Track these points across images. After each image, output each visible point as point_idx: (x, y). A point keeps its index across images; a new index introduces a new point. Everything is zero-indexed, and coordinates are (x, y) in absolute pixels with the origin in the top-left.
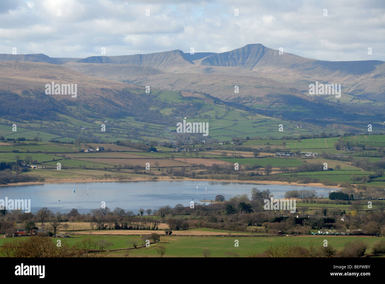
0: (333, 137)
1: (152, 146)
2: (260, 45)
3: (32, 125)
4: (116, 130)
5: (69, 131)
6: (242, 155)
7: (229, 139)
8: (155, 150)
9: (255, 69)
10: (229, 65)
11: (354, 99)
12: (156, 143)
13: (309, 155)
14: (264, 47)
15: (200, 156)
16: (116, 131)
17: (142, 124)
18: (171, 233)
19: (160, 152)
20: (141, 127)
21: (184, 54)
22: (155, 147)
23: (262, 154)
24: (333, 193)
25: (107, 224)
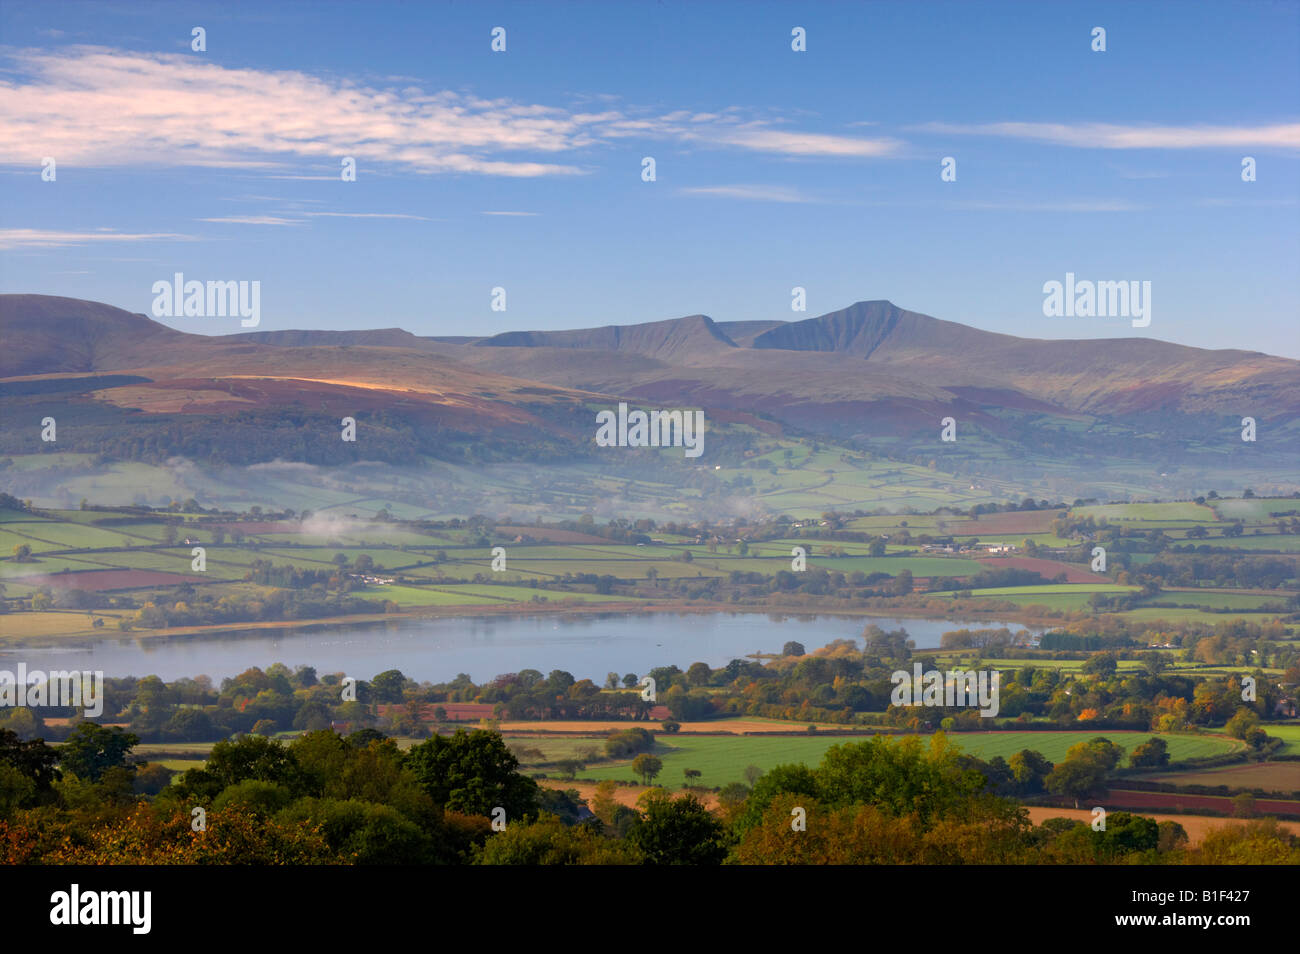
0: (1050, 508)
1: (640, 531)
2: (886, 303)
3: (376, 487)
4: (561, 495)
5: (455, 498)
6: (846, 551)
7: (817, 516)
8: (647, 542)
9: (875, 359)
10: (817, 349)
11: (1096, 423)
12: (650, 525)
13: (995, 550)
14: (894, 309)
15: (750, 553)
16: (561, 498)
17: (622, 482)
18: (678, 727)
19: (659, 544)
20: (619, 488)
21: (716, 323)
22: (647, 534)
23: (890, 548)
24: (1050, 636)
25: (533, 708)
